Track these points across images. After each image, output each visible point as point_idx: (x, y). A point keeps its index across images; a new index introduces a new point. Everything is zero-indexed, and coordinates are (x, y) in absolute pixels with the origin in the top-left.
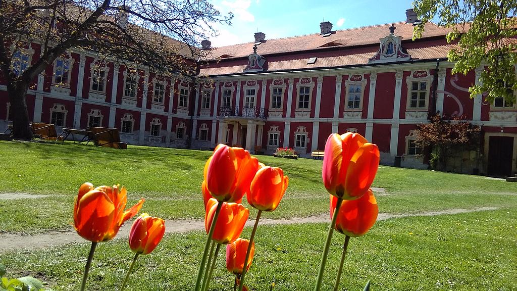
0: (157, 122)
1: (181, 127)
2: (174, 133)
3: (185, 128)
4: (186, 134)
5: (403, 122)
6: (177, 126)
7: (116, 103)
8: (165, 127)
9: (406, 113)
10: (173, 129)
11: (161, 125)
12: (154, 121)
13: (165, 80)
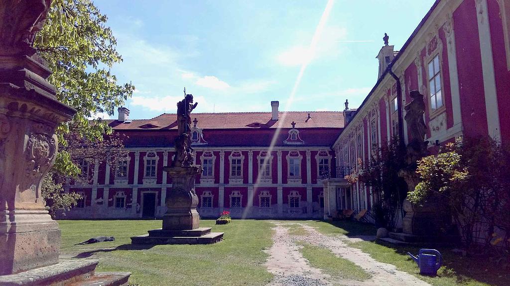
0: (295, 194)
2: (316, 202)
7: (253, 183)
8: (304, 198)
10: (314, 199)
11: (300, 197)
12: (292, 194)
13: (300, 155)
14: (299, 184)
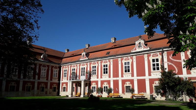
0: (43, 85)
1: (55, 86)
2: (51, 89)
3: (57, 87)
4: (57, 89)
5: (151, 77)
6: (53, 86)
7: (23, 79)
8: (47, 87)
9: (151, 73)
10: (51, 88)
11: (45, 86)
12: (41, 85)
13: (46, 67)
14: (45, 80)
